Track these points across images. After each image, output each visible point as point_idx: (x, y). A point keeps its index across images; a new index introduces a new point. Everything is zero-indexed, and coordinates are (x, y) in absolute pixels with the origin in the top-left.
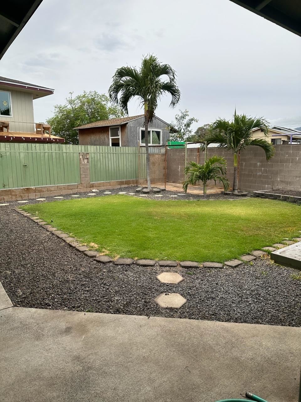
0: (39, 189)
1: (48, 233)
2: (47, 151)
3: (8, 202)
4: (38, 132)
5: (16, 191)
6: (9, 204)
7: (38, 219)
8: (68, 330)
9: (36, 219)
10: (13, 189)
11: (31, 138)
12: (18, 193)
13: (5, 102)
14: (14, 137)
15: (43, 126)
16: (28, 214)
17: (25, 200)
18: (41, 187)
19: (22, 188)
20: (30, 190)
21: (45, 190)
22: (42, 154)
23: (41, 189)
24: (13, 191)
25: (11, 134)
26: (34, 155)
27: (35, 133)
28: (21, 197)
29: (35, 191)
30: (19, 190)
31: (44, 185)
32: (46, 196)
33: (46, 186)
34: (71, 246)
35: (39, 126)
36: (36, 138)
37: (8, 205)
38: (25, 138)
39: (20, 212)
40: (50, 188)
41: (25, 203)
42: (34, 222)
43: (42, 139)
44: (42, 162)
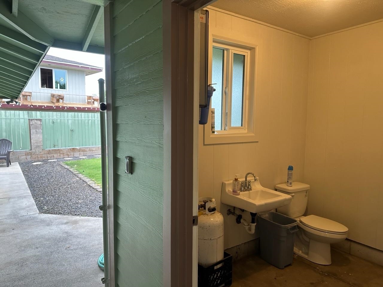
0: (82, 149)
1: (78, 179)
2: (91, 118)
3: (56, 159)
4: (89, 103)
5: (64, 150)
6: (57, 160)
7: (74, 170)
8: (66, 223)
9: (73, 170)
10: (61, 148)
11: (82, 108)
12: (65, 152)
13: (62, 78)
14: (68, 107)
15: (92, 98)
16: (69, 167)
17: (70, 158)
18: (85, 148)
19: (69, 148)
20: (75, 150)
21: (87, 150)
22: (86, 121)
23: (84, 149)
24: (61, 150)
25: (66, 104)
26: (80, 122)
27: (86, 104)
28: (68, 155)
29: (79, 150)
30: (66, 150)
31: (87, 146)
32: (88, 155)
33: (89, 147)
34: (90, 186)
35: (89, 98)
36: (87, 108)
37: (55, 161)
38: (77, 107)
39: (63, 165)
40: (92, 148)
41: (70, 160)
42: (71, 172)
43: (92, 108)
44: (86, 127)
